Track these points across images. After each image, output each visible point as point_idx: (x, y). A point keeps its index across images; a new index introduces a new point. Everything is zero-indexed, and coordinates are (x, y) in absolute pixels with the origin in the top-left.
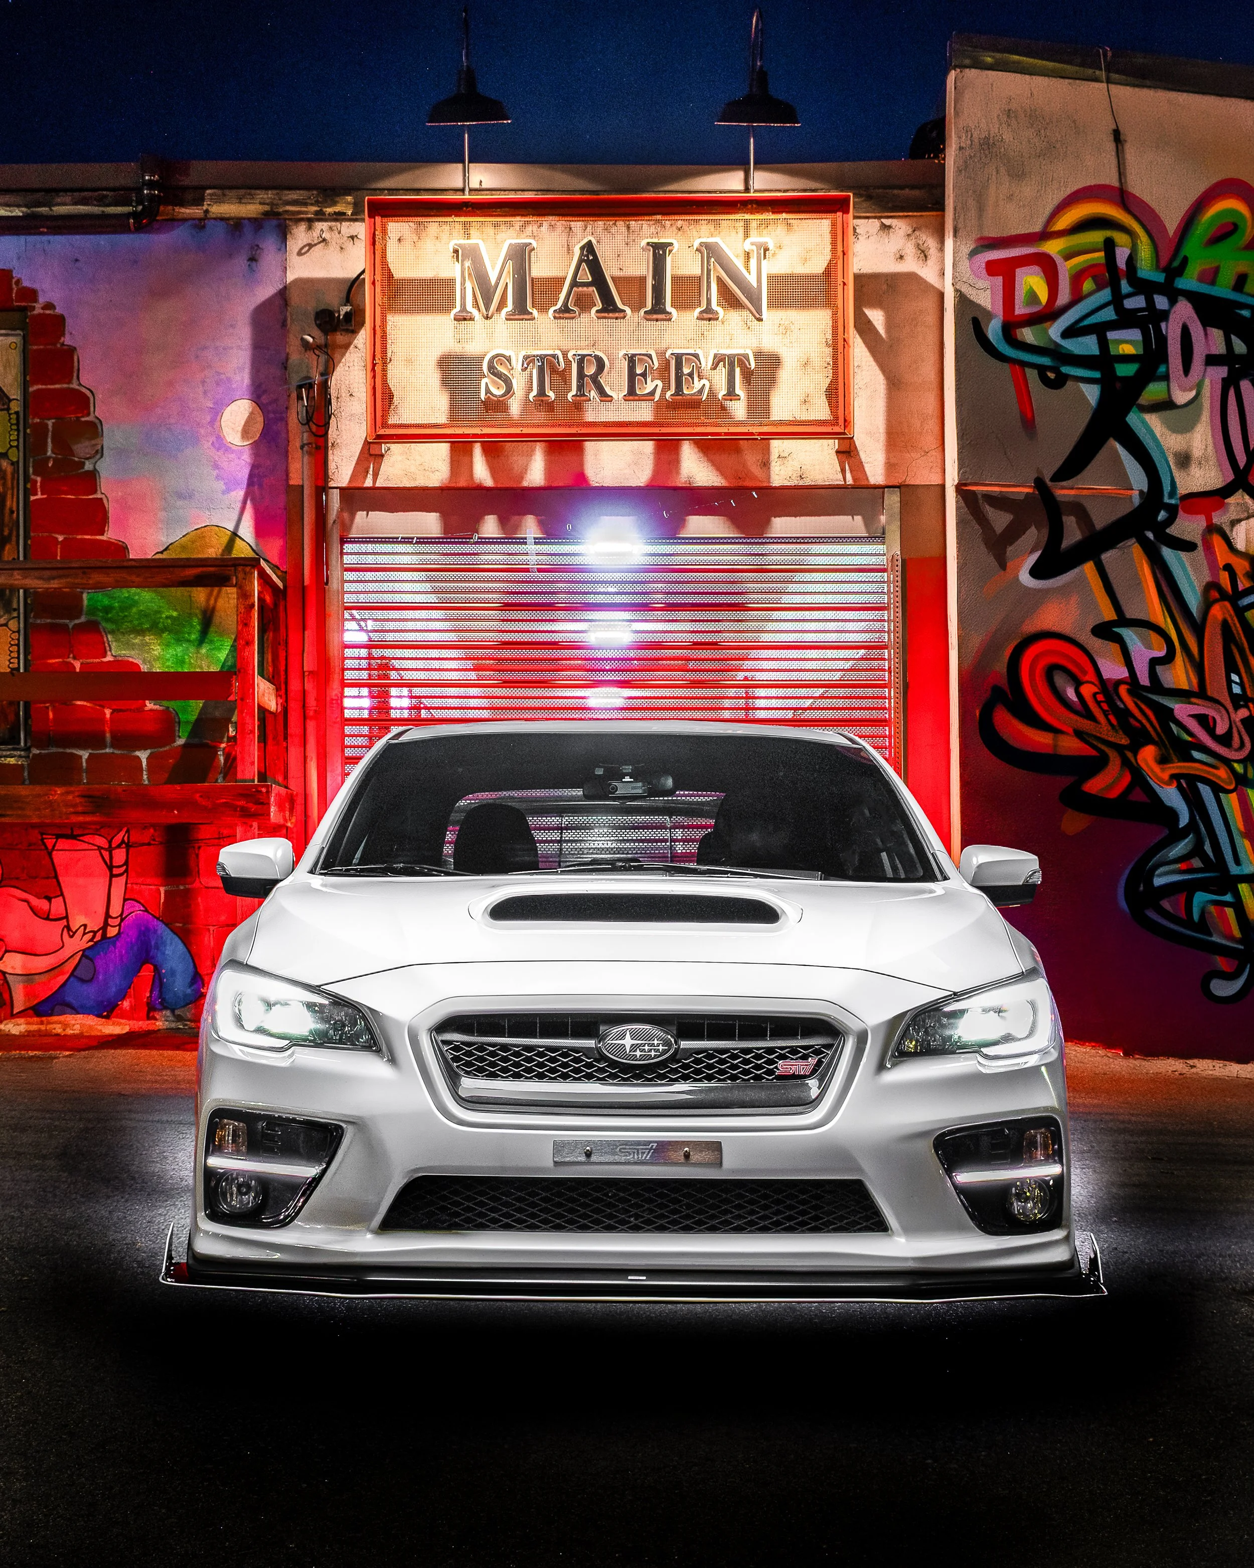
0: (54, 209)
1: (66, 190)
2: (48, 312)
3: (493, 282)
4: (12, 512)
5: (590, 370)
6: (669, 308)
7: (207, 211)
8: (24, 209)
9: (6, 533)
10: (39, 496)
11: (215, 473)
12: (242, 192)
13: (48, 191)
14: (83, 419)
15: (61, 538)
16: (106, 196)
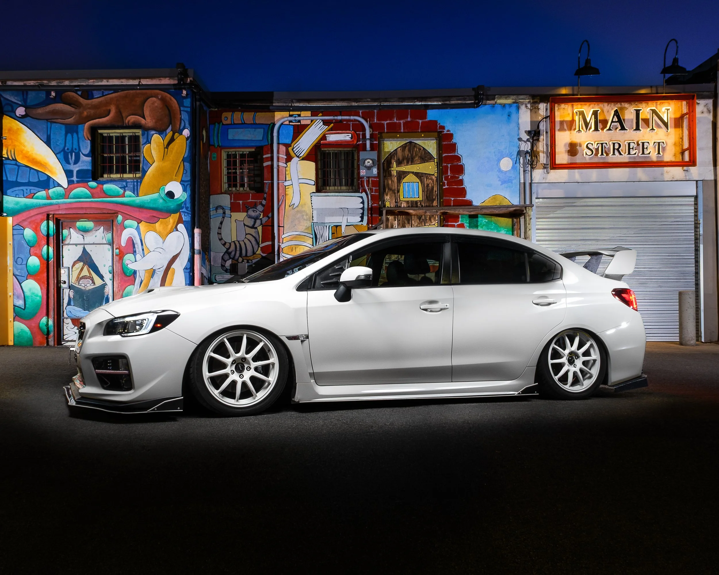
0: (451, 102)
1: (454, 96)
2: (448, 132)
3: (588, 122)
4: (436, 191)
5: (617, 146)
6: (640, 129)
7: (496, 102)
8: (442, 102)
9: (434, 198)
10: (446, 187)
11: (498, 179)
12: (507, 96)
13: (449, 97)
14: (459, 164)
15: (453, 199)
16: (466, 98)
